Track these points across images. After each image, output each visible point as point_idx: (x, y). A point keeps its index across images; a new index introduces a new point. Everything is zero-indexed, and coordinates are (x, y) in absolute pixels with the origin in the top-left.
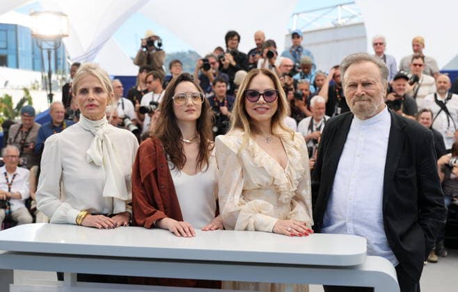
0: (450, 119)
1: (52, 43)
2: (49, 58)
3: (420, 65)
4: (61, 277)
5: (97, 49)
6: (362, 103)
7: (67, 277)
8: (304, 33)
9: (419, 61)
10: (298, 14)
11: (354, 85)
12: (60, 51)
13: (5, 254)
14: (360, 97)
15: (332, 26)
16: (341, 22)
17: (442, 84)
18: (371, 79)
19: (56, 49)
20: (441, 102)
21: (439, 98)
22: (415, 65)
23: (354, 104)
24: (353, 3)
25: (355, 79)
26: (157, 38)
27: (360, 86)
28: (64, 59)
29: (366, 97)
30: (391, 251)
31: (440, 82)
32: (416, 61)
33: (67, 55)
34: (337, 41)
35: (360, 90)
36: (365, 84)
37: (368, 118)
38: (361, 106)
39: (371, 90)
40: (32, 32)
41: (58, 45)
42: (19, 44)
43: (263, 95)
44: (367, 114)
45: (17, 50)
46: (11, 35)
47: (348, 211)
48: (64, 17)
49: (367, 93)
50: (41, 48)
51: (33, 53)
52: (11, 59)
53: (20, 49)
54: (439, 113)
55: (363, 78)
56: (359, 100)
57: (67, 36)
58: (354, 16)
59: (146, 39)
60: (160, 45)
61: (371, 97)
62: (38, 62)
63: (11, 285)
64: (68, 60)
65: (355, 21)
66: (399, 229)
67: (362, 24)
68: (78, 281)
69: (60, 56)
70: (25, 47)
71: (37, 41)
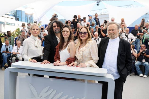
0: (128, 39)
1: (30, 16)
2: (29, 19)
3: (124, 25)
4: (29, 75)
5: (41, 17)
6: (112, 35)
7: (31, 75)
8: (93, 16)
9: (123, 24)
10: (92, 11)
11: (110, 30)
12: (32, 17)
13: (16, 68)
14: (111, 33)
15: (100, 14)
16: (103, 13)
17: (127, 31)
18: (114, 29)
19: (31, 17)
20: (126, 35)
21: (126, 34)
22: (122, 25)
23: (109, 35)
24: (106, 9)
25: (110, 28)
26: (56, 15)
27: (111, 30)
28: (33, 20)
29: (113, 33)
30: (119, 74)
31: (127, 30)
32: (122, 24)
33: (33, 19)
34: (102, 18)
35: (111, 31)
36: (113, 30)
37: (113, 39)
38: (111, 36)
39: (114, 32)
40: (25, 12)
41: (31, 16)
42: (22, 15)
43: (83, 33)
44: (113, 38)
45: (21, 17)
46: (20, 13)
47: (108, 63)
48: (33, 9)
49: (113, 32)
50: (27, 17)
51: (25, 18)
52: (20, 19)
53: (22, 17)
54: (126, 38)
55: (112, 28)
56: (111, 34)
57: (34, 14)
58: (106, 12)
59: (54, 15)
60: (57, 17)
61: (114, 34)
62: (26, 20)
63: (17, 76)
64: (34, 20)
65: (106, 13)
66: (121, 68)
67: (108, 14)
68: (34, 76)
69: (32, 19)
70: (23, 16)
71: (26, 15)
